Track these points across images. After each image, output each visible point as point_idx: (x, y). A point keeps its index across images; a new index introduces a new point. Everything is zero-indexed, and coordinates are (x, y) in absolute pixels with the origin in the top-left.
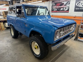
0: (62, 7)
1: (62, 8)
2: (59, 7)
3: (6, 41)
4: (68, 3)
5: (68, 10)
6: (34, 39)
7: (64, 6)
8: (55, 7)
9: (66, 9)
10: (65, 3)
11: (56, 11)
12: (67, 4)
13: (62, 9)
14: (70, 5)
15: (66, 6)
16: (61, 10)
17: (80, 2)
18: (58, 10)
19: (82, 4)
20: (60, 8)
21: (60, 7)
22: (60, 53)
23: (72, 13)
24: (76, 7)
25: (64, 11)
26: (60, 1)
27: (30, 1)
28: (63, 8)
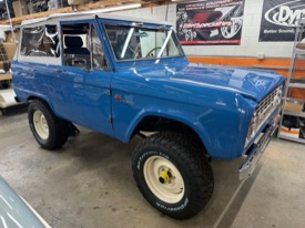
0: (214, 24)
1: (214, 28)
2: (205, 25)
3: (18, 163)
4: (237, 12)
5: (238, 37)
6: (156, 145)
7: (224, 24)
8: (190, 25)
9: (229, 31)
10: (225, 11)
11: (194, 39)
12: (232, 14)
13: (214, 33)
14: (245, 17)
15: (229, 24)
16: (212, 35)
17: (277, 10)
18: (199, 37)
19: (284, 16)
20: (207, 28)
21: (208, 25)
22: (239, 189)
23: (251, 46)
24: (265, 25)
25: (223, 38)
26: (209, 5)
27: (91, 5)
28: (219, 28)
